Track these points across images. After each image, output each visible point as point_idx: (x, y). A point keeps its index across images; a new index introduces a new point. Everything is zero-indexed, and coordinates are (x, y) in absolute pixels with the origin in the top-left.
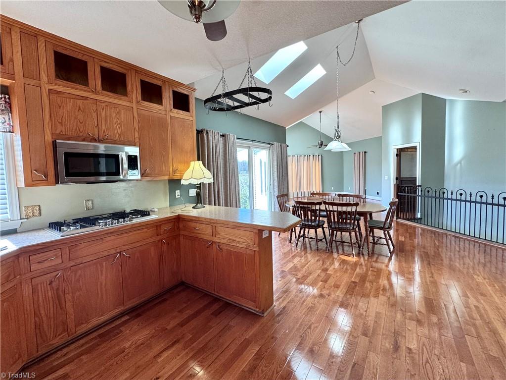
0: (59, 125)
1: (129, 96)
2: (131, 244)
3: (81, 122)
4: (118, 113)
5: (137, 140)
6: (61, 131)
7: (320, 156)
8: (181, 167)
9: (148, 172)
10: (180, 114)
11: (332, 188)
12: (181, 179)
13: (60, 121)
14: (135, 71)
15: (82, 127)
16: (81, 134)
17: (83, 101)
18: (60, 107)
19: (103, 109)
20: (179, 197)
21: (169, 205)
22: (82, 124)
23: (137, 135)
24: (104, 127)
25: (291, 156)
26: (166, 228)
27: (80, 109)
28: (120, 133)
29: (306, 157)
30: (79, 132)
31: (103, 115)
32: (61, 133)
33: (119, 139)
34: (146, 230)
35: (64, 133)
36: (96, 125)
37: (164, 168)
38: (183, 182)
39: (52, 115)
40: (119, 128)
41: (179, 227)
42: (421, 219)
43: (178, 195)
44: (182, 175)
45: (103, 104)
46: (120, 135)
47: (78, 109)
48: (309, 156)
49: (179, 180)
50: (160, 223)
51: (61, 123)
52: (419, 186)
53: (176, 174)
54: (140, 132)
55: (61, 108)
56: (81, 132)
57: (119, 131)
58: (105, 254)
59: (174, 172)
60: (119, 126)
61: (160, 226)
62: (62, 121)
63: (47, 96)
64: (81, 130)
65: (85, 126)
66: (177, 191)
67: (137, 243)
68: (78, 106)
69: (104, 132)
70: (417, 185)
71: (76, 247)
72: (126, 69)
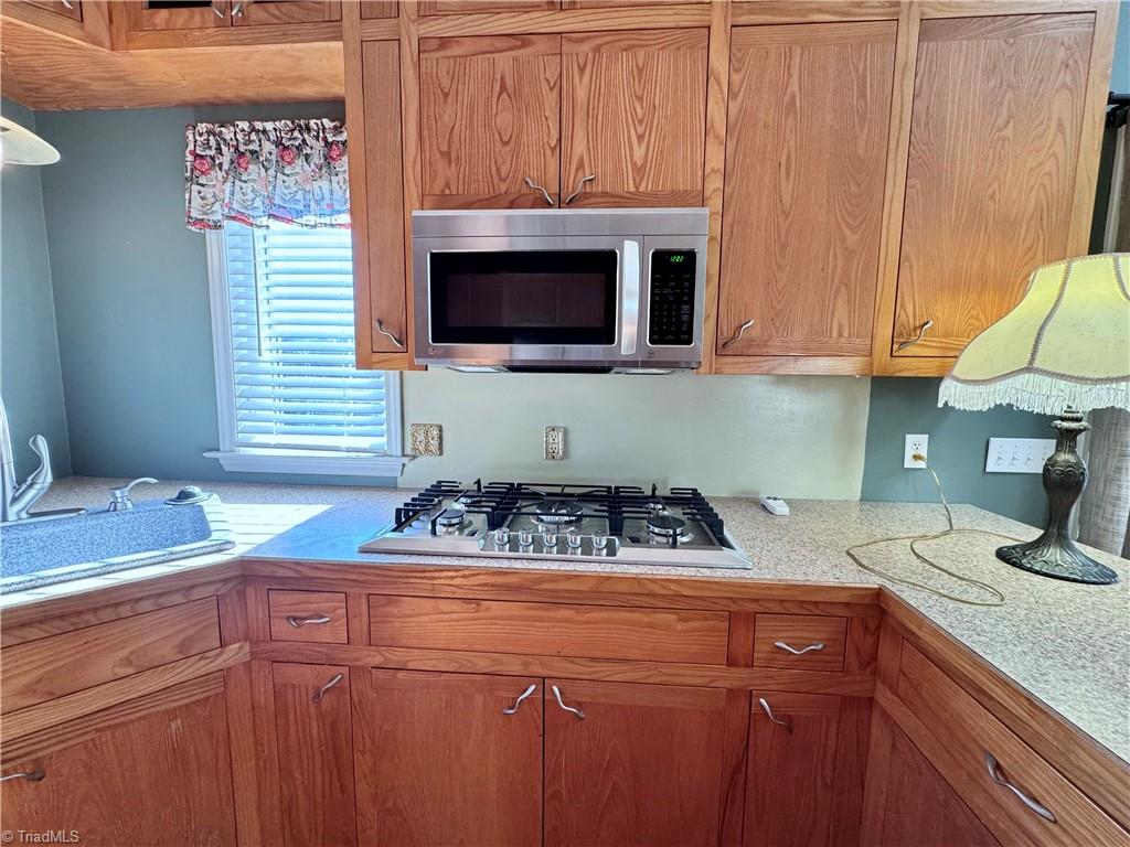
0: (440, 164)
2: (593, 659)
3: (505, 138)
4: (640, 70)
5: (715, 183)
6: (447, 185)
8: (945, 313)
9: (755, 333)
12: (940, 379)
13: (444, 148)
15: (508, 159)
16: (503, 187)
17: (514, 53)
18: (446, 95)
19: (582, 70)
20: (922, 464)
21: (858, 498)
22: (508, 148)
23: (716, 160)
24: (580, 147)
26: (783, 640)
27: (503, 88)
28: (639, 163)
30: (496, 179)
31: (581, 93)
32: (447, 192)
33: (637, 188)
34: (672, 617)
35: (454, 192)
36: (553, 143)
37: (841, 313)
38: (950, 393)
39: (426, 133)
40: (640, 137)
41: (874, 658)
43: (916, 457)
44: (951, 356)
45: (586, 47)
46: (639, 170)
47: (497, 88)
49: (930, 385)
50: (754, 607)
51: (447, 155)
53: (911, 350)
54: (731, 144)
55: (449, 99)
56: (504, 180)
57: (639, 153)
58: (483, 664)
59: (901, 337)
60: (640, 129)
61: (751, 618)
62: (449, 146)
63: (414, 67)
64: (504, 170)
65: (515, 154)
66: (910, 439)
67: (617, 667)
68: (498, 77)
69: (581, 166)
71: (389, 603)
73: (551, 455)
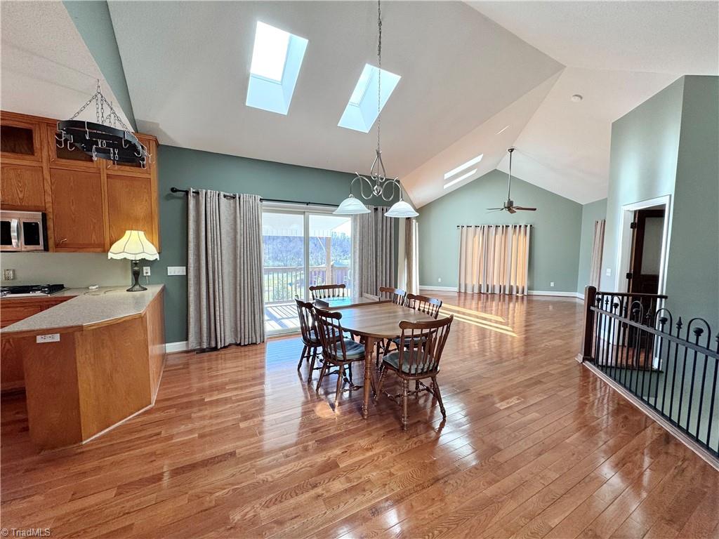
1: (36, 154)
4: (19, 175)
5: (49, 205)
7: (528, 228)
9: (67, 242)
10: (128, 171)
11: (552, 284)
14: (46, 124)
20: (149, 274)
23: (49, 199)
25: (473, 227)
29: (500, 229)
33: (22, 204)
37: (94, 238)
40: (21, 192)
42: (658, 372)
43: (147, 272)
46: (22, 199)
48: (507, 226)
52: (661, 297)
54: (54, 196)
57: (21, 195)
60: (21, 189)
66: (144, 268)
70: (659, 293)
72: (32, 124)
73: (7, 279)
